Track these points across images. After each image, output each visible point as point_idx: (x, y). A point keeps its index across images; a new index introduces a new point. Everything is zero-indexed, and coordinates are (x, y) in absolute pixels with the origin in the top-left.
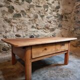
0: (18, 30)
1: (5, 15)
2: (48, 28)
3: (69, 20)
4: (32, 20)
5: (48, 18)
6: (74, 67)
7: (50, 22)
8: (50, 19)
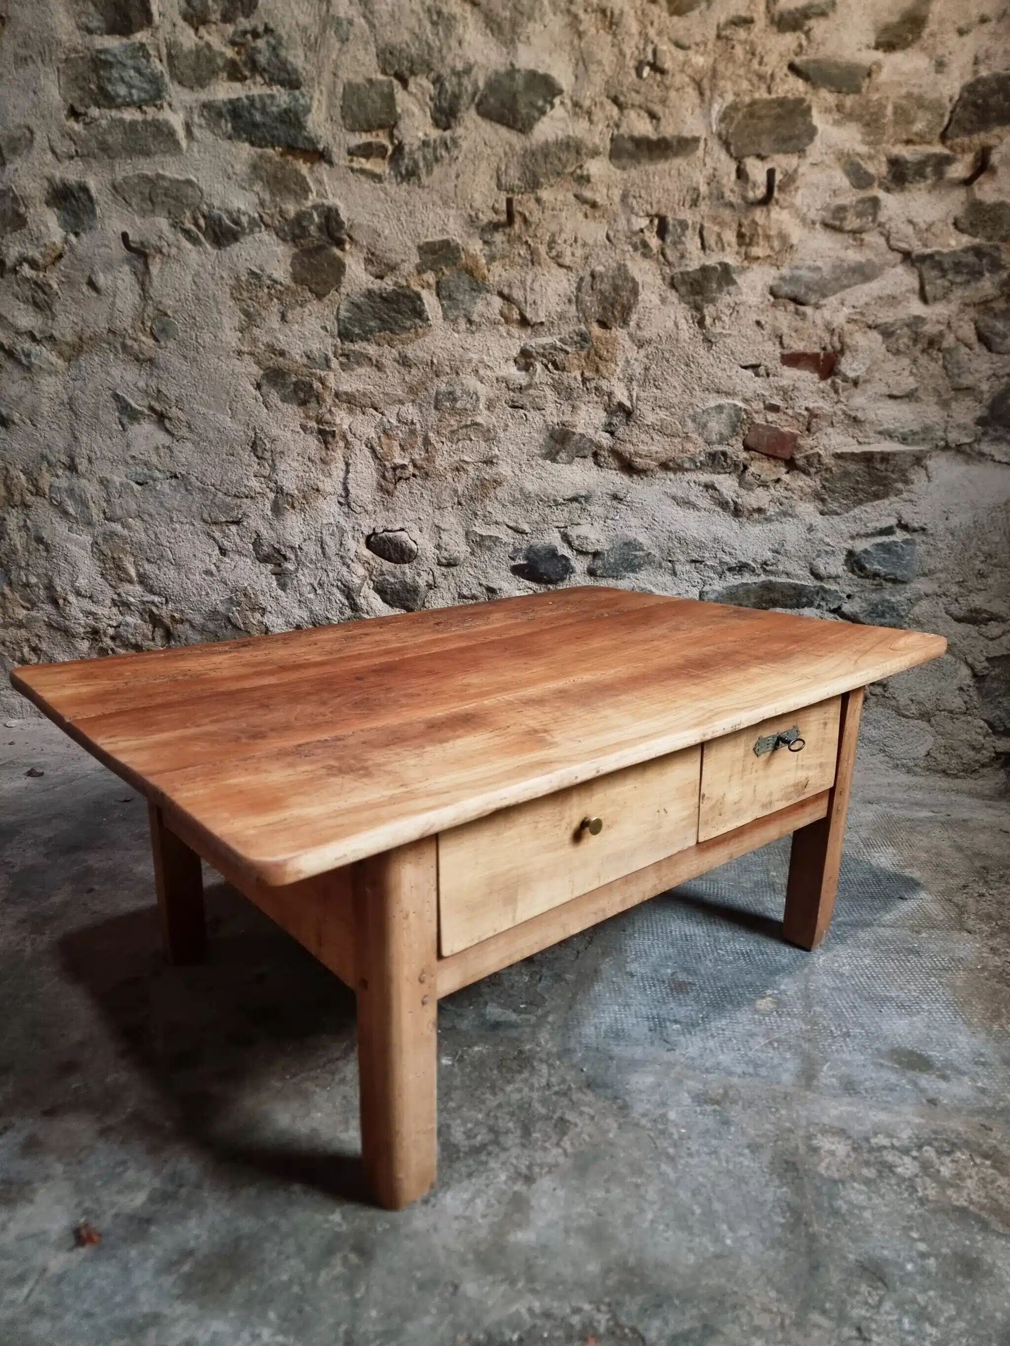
0: (390, 478)
1: (271, 328)
2: (785, 454)
5: (791, 297)
7: (827, 368)
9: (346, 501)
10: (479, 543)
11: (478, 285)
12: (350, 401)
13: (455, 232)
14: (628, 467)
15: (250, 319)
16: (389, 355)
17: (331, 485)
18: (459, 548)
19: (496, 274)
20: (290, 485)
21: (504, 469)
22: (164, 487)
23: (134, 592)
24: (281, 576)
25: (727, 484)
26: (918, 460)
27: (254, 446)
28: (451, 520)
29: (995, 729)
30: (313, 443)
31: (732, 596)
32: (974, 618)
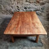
0: (18, 3)
14: (30, 3)
17: (15, 3)
18: (21, 7)
20: (13, 3)
21: (24, 3)
22: (6, 3)
23: (5, 9)
25: (35, 4)
26: (46, 3)
27: (11, 1)
28: (21, 5)
29: (47, 17)
30: (13, 1)
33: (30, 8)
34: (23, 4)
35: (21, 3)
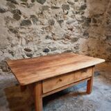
1: (10, 24)
2: (68, 38)
3: (99, 24)
4: (46, 28)
5: (68, 23)
6: (98, 98)
7: (71, 30)
8: (72, 25)
9: (22, 45)
10: (39, 49)
11: (37, 20)
12: (21, 33)
13: (35, 14)
14: (54, 40)
15: (7, 22)
16: (27, 27)
17: (20, 43)
18: (37, 49)
19: (39, 19)
20: (14, 43)
21: (41, 40)
24: (13, 55)
25: (64, 41)
26: (79, 38)
27: (8, 38)
30: (17, 38)
31: (65, 52)
32: (84, 52)
33: (55, 49)
34: (39, 42)
35: (37, 42)
